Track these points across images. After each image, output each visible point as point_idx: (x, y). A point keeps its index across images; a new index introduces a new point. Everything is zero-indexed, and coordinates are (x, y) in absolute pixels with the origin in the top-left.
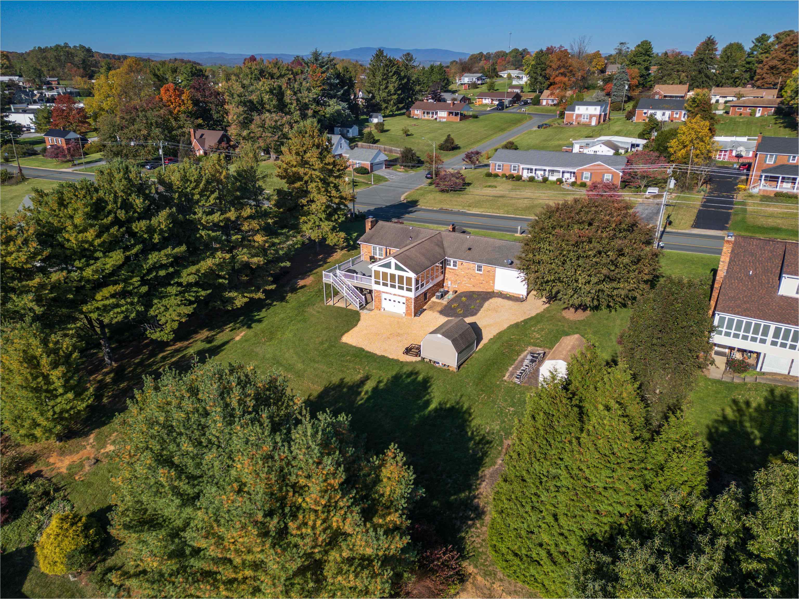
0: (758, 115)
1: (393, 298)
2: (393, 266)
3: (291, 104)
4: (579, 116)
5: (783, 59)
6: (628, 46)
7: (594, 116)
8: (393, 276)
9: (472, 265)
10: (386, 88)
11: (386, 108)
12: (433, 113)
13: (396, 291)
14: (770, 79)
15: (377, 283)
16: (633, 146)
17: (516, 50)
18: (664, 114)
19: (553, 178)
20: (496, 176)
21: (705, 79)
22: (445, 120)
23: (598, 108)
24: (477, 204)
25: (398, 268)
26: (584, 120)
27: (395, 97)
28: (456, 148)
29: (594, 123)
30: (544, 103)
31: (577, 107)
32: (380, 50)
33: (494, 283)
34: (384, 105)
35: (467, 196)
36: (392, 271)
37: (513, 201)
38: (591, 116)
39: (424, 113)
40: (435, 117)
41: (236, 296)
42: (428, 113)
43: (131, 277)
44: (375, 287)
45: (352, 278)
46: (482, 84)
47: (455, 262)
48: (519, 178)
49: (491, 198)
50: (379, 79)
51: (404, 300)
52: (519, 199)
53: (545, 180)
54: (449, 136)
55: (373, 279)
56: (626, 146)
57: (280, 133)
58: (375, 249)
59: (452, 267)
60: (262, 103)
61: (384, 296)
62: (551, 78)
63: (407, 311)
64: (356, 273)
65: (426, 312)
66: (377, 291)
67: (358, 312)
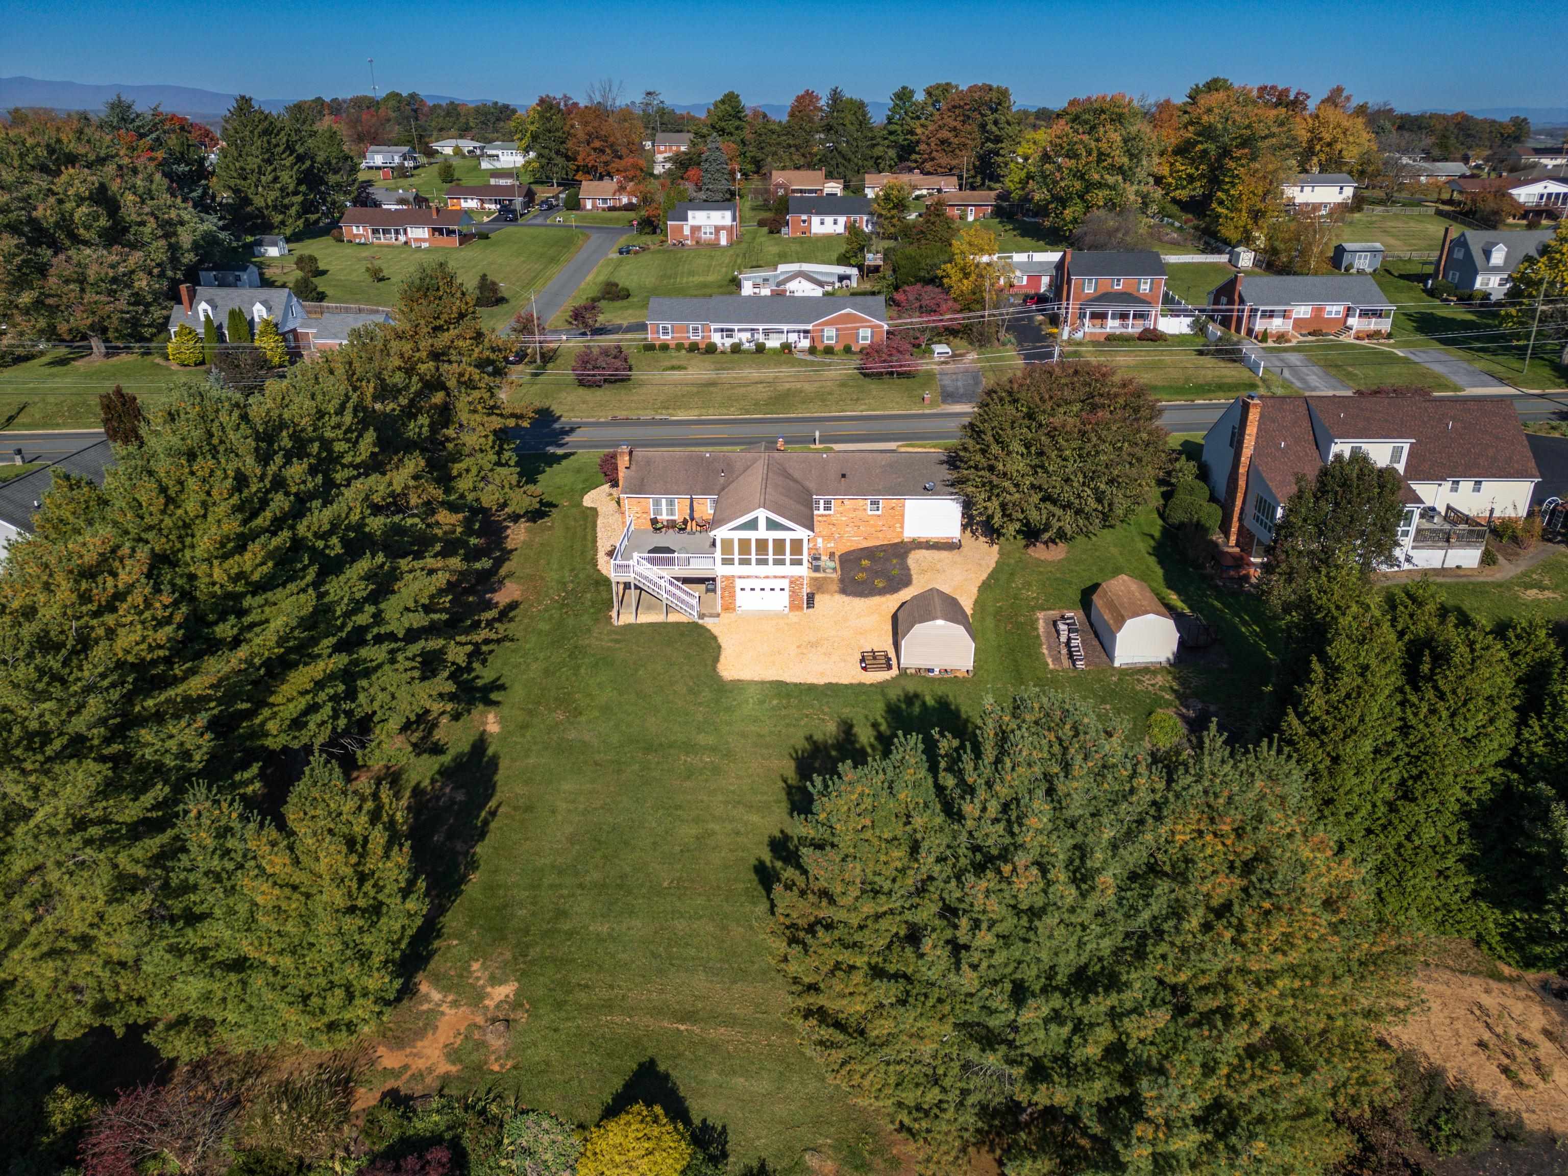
0: (971, 218)
1: (757, 584)
2: (762, 523)
3: (143, 224)
4: (695, 229)
5: (955, 129)
6: (661, 98)
7: (723, 228)
8: (762, 545)
9: (861, 502)
10: (276, 179)
11: (283, 223)
12: (397, 232)
13: (771, 569)
14: (944, 160)
15: (727, 562)
16: (842, 278)
17: (395, 96)
18: (835, 223)
19: (773, 343)
20: (665, 347)
21: (840, 160)
22: (425, 245)
23: (728, 214)
24: (675, 401)
25: (772, 525)
26: (707, 236)
27: (299, 198)
28: (501, 300)
29: (723, 242)
30: (589, 205)
31: (690, 214)
32: (243, 97)
33: (902, 527)
34: (277, 218)
35: (644, 390)
36: (762, 533)
37: (742, 390)
38: (718, 229)
39: (375, 231)
40: (402, 238)
41: (444, 646)
42: (386, 232)
43: (314, 641)
44: (721, 571)
45: (670, 562)
46: (415, 168)
47: (828, 503)
48: (711, 349)
49: (695, 390)
50: (253, 162)
51: (785, 584)
52: (746, 385)
53: (760, 349)
54: (484, 277)
55: (718, 554)
56: (830, 280)
57: (127, 292)
58: (657, 503)
59: (822, 511)
60: (66, 224)
61: (739, 584)
62: (580, 158)
63: (792, 602)
64: (673, 552)
65: (818, 598)
66: (727, 578)
67: (695, 624)
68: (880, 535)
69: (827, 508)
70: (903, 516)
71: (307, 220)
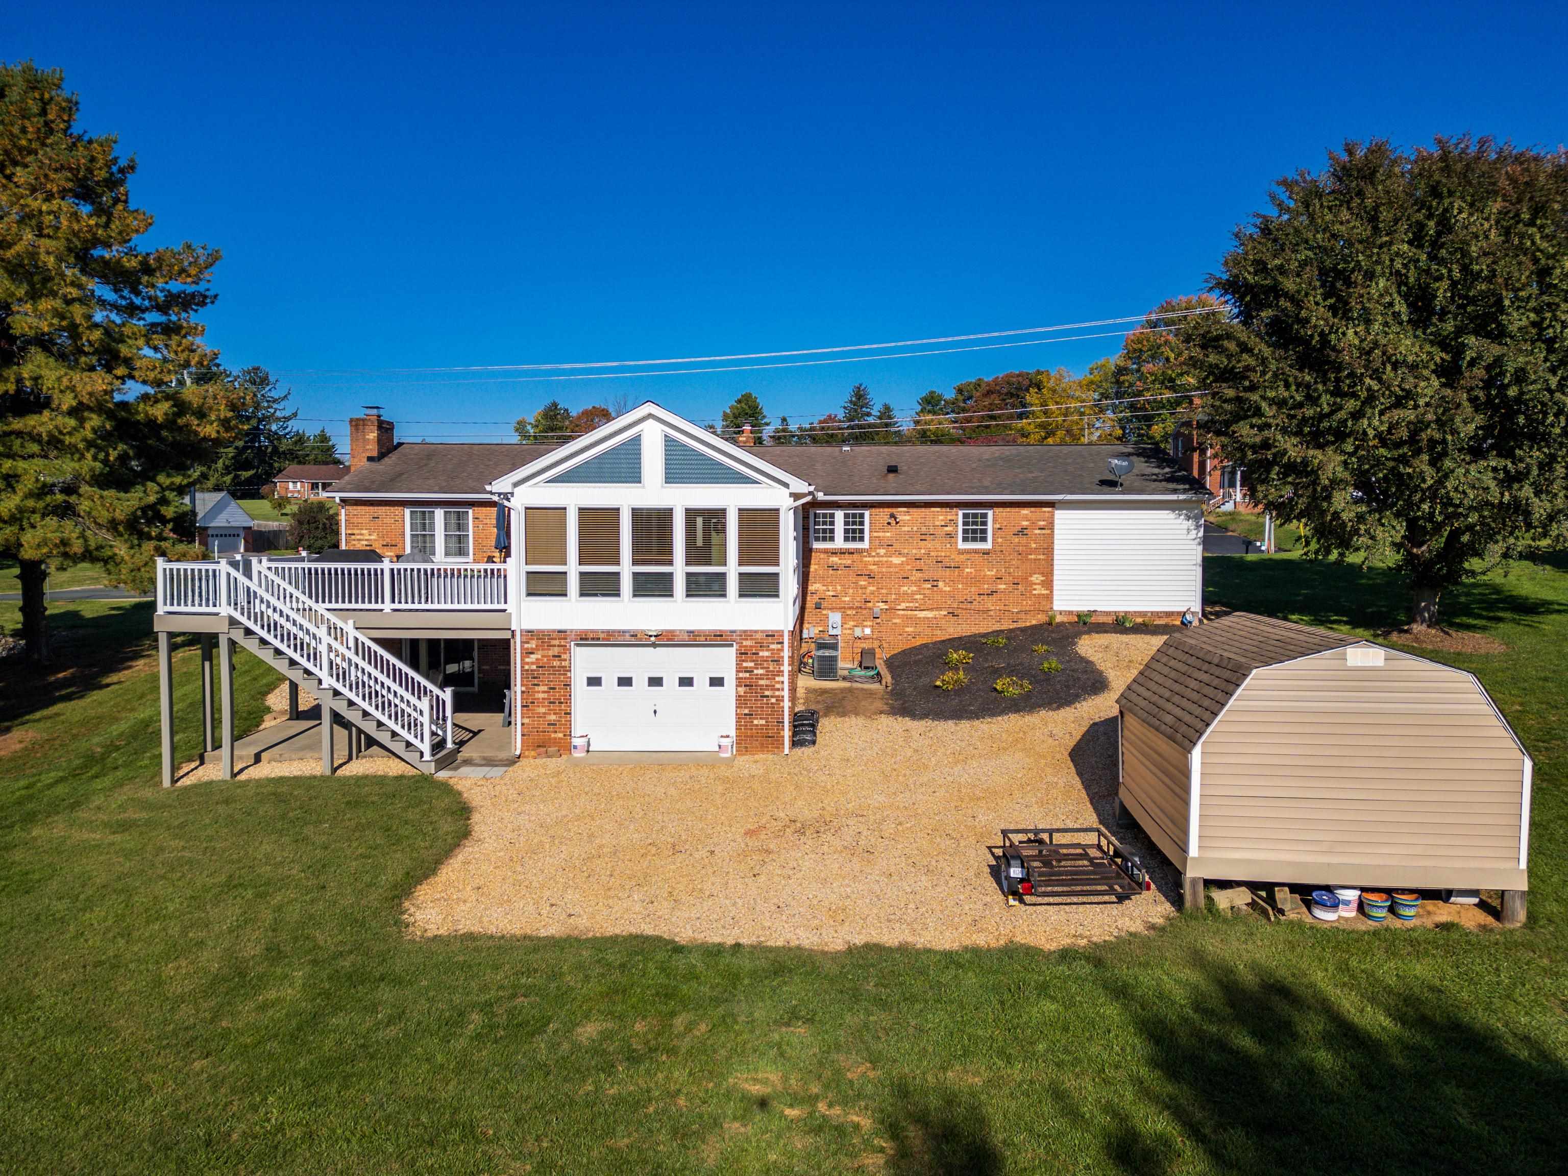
2: (653, 458)
8: (652, 529)
9: (941, 517)
13: (679, 610)
15: (545, 586)
25: (684, 465)
33: (1048, 583)
36: (654, 488)
44: (525, 616)
47: (853, 519)
51: (725, 662)
55: (517, 563)
58: (421, 521)
59: (839, 542)
61: (583, 661)
63: (743, 720)
64: (379, 558)
65: (826, 725)
66: (543, 638)
67: (425, 780)
68: (989, 603)
69: (853, 534)
70: (1049, 551)
71: (236, 476)
